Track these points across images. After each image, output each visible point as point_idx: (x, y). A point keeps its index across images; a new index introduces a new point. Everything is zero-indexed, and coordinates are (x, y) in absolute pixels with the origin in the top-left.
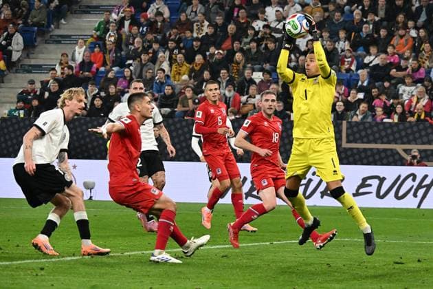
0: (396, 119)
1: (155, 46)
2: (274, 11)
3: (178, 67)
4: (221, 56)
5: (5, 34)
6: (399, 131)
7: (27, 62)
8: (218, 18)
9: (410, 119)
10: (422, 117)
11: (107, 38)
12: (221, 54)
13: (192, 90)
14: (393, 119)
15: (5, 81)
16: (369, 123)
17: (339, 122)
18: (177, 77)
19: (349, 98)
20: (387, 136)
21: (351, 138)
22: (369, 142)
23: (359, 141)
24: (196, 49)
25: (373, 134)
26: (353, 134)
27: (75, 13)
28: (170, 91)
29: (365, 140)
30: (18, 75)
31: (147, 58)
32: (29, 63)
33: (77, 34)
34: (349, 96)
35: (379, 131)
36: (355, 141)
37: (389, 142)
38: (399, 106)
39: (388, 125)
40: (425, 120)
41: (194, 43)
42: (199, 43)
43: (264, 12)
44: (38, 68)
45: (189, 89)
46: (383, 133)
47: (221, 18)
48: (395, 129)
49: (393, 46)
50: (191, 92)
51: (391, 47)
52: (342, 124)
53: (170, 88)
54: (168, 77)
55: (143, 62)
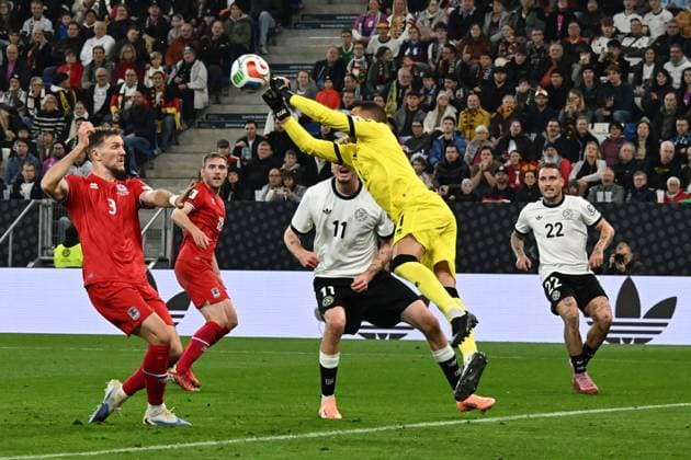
2: (628, 21)
3: (469, 115)
5: (179, 64)
7: (218, 109)
8: (534, 32)
11: (348, 68)
13: (493, 152)
15: (181, 143)
27: (296, 28)
28: (455, 155)
30: (202, 131)
32: (219, 112)
33: (297, 62)
41: (496, 75)
42: (503, 76)
43: (611, 23)
44: (236, 119)
45: (487, 151)
47: (540, 32)
50: (491, 157)
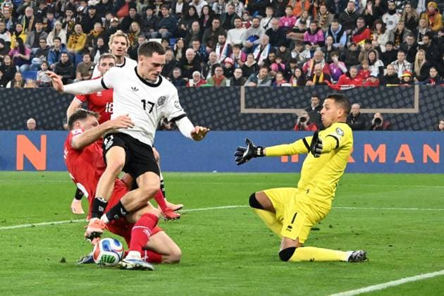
0: (295, 83)
1: (50, 16)
4: (117, 24)
6: (298, 96)
9: (309, 83)
10: (321, 80)
12: (116, 22)
14: (292, 83)
16: (268, 87)
17: (237, 87)
18: (73, 45)
19: (246, 63)
20: (286, 100)
21: (250, 103)
22: (268, 107)
23: (258, 106)
24: (92, 17)
25: (272, 98)
26: (252, 99)
29: (264, 105)
31: (41, 26)
34: (246, 60)
35: (278, 96)
36: (254, 106)
37: (288, 107)
38: (298, 70)
39: (286, 90)
40: (324, 84)
46: (282, 98)
48: (294, 93)
49: (290, 6)
51: (289, 8)
52: (240, 89)
53: (66, 55)
54: (63, 45)
55: (38, 31)
